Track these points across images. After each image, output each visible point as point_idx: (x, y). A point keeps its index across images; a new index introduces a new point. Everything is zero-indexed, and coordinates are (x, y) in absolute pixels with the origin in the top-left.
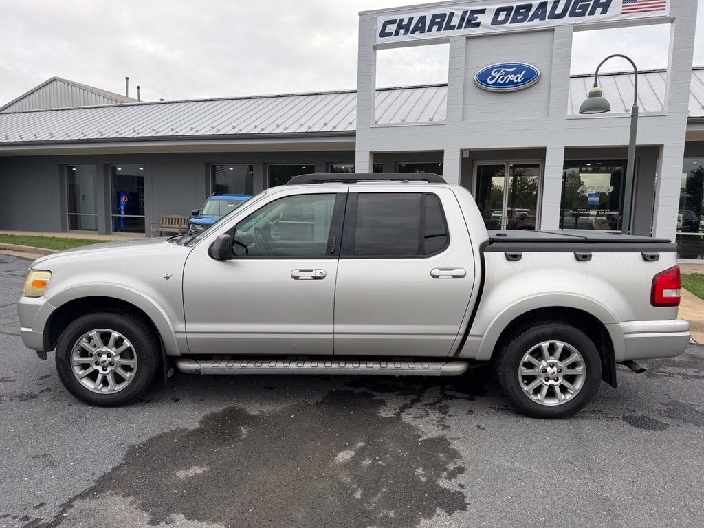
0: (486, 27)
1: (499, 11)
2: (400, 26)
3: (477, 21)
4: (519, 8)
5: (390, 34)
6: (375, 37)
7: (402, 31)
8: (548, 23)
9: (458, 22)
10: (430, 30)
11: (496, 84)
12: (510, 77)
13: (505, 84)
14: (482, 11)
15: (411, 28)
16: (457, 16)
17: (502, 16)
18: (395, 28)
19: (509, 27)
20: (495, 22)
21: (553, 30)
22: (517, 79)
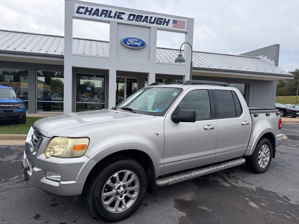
0: (125, 20)
1: (130, 15)
2: (87, 10)
3: (122, 17)
4: (138, 16)
5: (82, 13)
6: (74, 12)
7: (88, 13)
8: (148, 25)
9: (114, 15)
10: (101, 16)
11: (130, 45)
12: (136, 43)
13: (134, 45)
14: (124, 14)
15: (92, 13)
16: (113, 13)
17: (132, 17)
18: (84, 11)
19: (134, 22)
20: (129, 19)
21: (150, 28)
22: (138, 44)
